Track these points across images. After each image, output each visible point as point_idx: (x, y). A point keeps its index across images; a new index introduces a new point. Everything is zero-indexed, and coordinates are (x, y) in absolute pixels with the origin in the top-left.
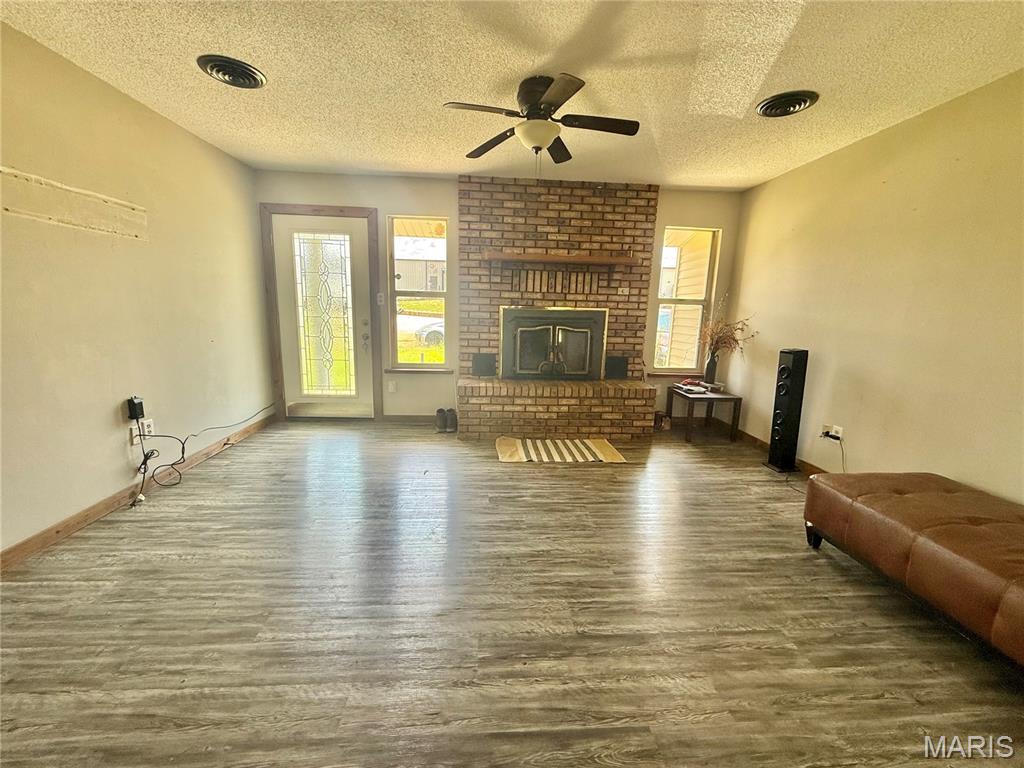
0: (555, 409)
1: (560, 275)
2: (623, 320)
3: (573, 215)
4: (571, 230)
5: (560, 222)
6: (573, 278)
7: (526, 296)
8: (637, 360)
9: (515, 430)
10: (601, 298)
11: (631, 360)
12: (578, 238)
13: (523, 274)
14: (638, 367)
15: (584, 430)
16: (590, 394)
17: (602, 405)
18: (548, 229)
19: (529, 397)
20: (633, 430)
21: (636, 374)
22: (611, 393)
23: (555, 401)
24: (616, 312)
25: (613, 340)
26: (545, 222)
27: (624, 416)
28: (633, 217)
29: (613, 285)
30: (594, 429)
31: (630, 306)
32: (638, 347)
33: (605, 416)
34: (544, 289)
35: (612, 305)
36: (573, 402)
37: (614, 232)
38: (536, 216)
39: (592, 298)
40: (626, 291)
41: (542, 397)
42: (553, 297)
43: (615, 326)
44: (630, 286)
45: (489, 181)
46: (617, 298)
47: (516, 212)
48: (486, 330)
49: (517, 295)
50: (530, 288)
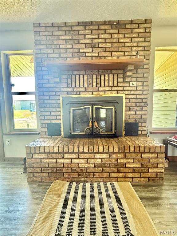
0: (92, 161)
1: (94, 76)
2: (134, 101)
3: (100, 41)
4: (99, 50)
5: (93, 46)
6: (103, 78)
7: (75, 89)
8: (144, 124)
9: (66, 175)
10: (120, 89)
11: (140, 124)
12: (104, 54)
13: (73, 77)
14: (144, 128)
15: (113, 175)
16: (116, 150)
18: (86, 50)
19: (73, 153)
21: (144, 133)
23: (92, 156)
24: (129, 97)
25: (128, 113)
26: (84, 46)
28: (137, 40)
29: (127, 79)
30: (121, 175)
31: (138, 92)
32: (143, 117)
34: (86, 85)
35: (127, 92)
36: (105, 156)
37: (125, 49)
38: (79, 43)
39: (114, 89)
40: (135, 84)
41: (83, 153)
42: (91, 89)
43: (129, 105)
44: (137, 81)
45: (50, 25)
46: (130, 88)
47: (67, 42)
48: (54, 110)
49: (71, 89)
50: (78, 85)
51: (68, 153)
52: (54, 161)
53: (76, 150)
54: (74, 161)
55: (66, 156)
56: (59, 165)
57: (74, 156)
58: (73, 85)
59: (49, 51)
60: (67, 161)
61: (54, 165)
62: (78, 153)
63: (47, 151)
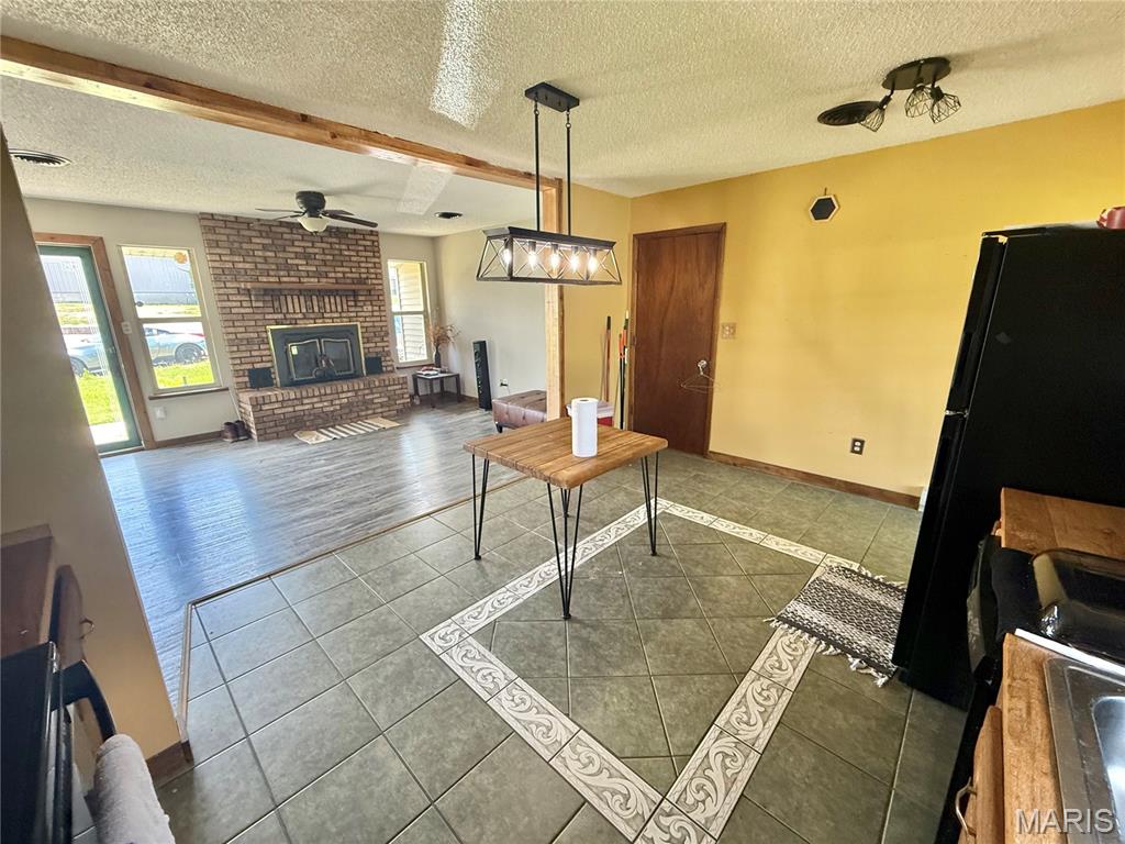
0: (337, 402)
1: (314, 297)
2: (371, 329)
3: (316, 251)
4: (317, 263)
5: (307, 257)
6: (327, 300)
7: (288, 316)
8: (388, 358)
9: (308, 423)
10: (352, 314)
11: (383, 359)
12: (324, 269)
13: (282, 298)
14: (389, 363)
15: (363, 413)
16: (362, 387)
17: (372, 393)
18: (297, 262)
19: (314, 396)
20: (396, 407)
21: (389, 369)
22: (377, 383)
23: (336, 396)
24: (366, 325)
25: (368, 345)
26: (293, 255)
27: (389, 397)
28: (364, 254)
29: (359, 304)
30: (370, 412)
31: (374, 319)
32: (386, 349)
33: (376, 401)
34: (304, 310)
35: (361, 319)
36: (350, 394)
37: (352, 264)
38: (284, 251)
39: (344, 315)
40: (370, 308)
41: (326, 395)
42: (312, 316)
43: (366, 335)
44: (372, 305)
45: (233, 219)
46: (363, 314)
47: (265, 248)
48: (256, 347)
49: (280, 316)
50: (291, 310)
51: (308, 397)
52: (291, 409)
53: (317, 393)
54: (316, 406)
55: (306, 401)
56: (298, 414)
57: (315, 400)
58: (284, 310)
59: (237, 259)
60: (307, 407)
61: (293, 414)
62: (320, 395)
63: (280, 399)
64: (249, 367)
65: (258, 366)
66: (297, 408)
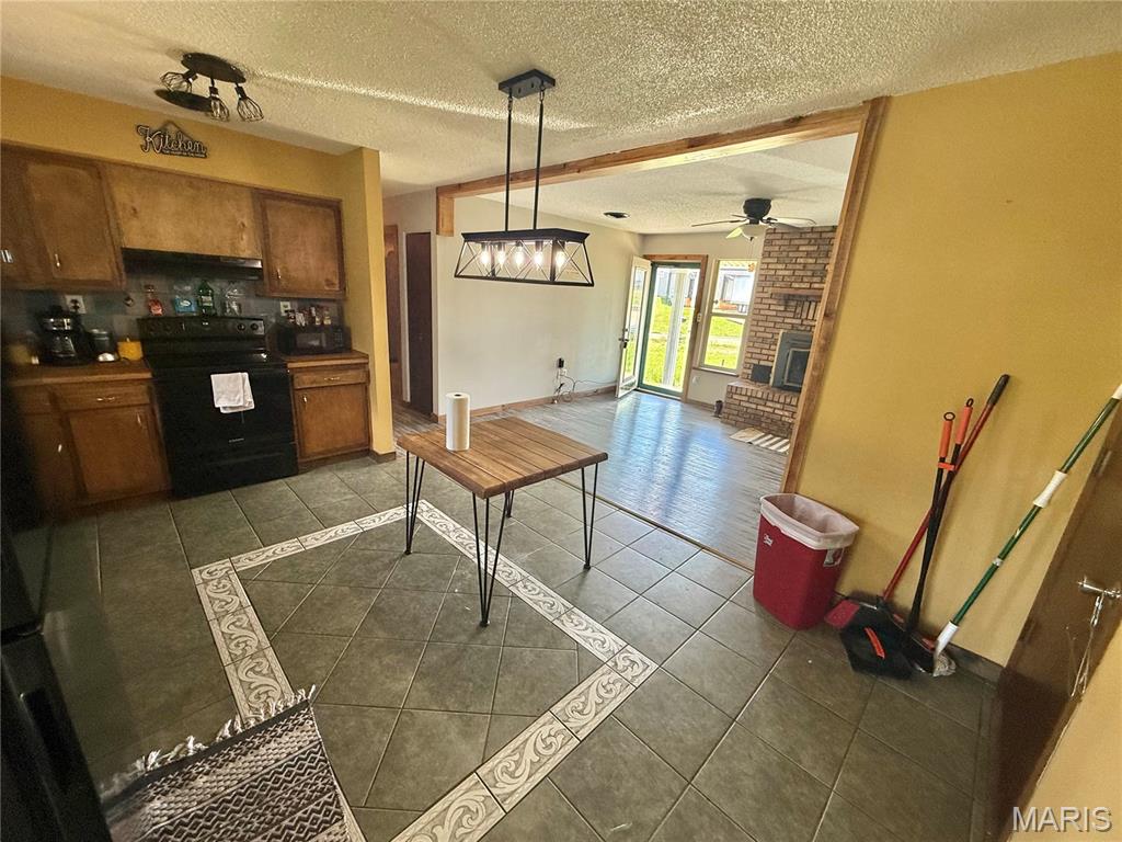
19: (778, 402)
49: (799, 321)
51: (772, 401)
52: (754, 406)
55: (769, 404)
61: (753, 412)
62: (784, 403)
63: (749, 394)
64: (756, 362)
65: (762, 363)
66: (759, 407)
